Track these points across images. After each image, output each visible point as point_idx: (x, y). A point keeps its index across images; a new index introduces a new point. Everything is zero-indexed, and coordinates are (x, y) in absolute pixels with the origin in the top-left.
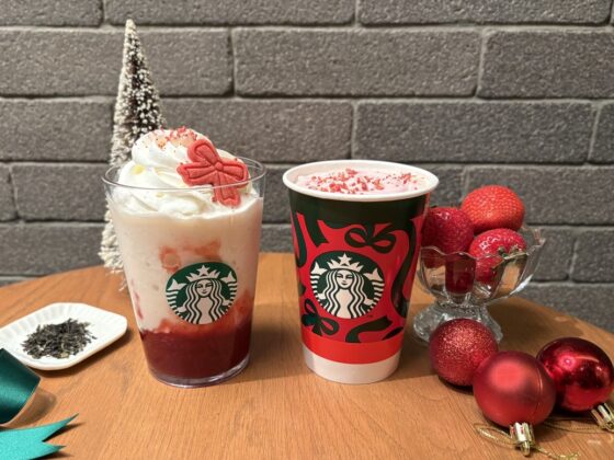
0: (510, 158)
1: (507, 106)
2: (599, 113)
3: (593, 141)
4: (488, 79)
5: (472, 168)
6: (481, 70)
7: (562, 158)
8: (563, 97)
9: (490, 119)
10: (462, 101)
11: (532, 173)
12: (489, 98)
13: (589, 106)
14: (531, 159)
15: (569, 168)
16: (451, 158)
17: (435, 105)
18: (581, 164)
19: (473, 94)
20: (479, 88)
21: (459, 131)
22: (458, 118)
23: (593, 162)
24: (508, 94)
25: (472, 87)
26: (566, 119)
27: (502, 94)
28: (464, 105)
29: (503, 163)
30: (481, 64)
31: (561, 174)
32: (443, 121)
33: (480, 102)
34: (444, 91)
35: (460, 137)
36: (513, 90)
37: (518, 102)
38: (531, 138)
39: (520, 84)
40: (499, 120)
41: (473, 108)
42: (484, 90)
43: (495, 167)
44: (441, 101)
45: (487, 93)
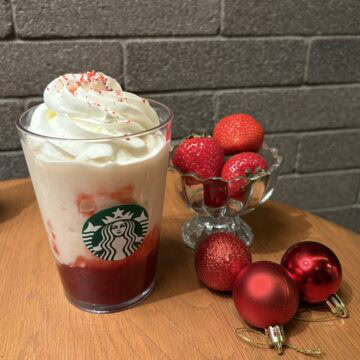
0: (249, 84)
1: (244, 42)
2: (310, 47)
3: (306, 68)
4: (229, 21)
5: (221, 92)
6: (223, 14)
7: (286, 81)
8: (284, 35)
9: (232, 53)
10: (209, 39)
11: (265, 94)
12: (230, 36)
13: (302, 41)
14: (264, 83)
15: (292, 89)
16: (204, 85)
17: (188, 43)
18: (299, 85)
19: (218, 33)
20: (222, 28)
21: (209, 63)
22: (208, 53)
23: (307, 84)
24: (245, 32)
25: (216, 28)
26: (287, 52)
27: (240, 32)
28: (211, 42)
29: (243, 87)
30: (223, 9)
31: (285, 94)
32: (195, 55)
33: (223, 39)
34: (195, 31)
35: (210, 68)
36: (248, 30)
37: (253, 39)
38: (264, 67)
39: (253, 25)
40: (239, 54)
41: (219, 44)
42: (226, 29)
43: (238, 91)
44: (193, 40)
45: (229, 32)
